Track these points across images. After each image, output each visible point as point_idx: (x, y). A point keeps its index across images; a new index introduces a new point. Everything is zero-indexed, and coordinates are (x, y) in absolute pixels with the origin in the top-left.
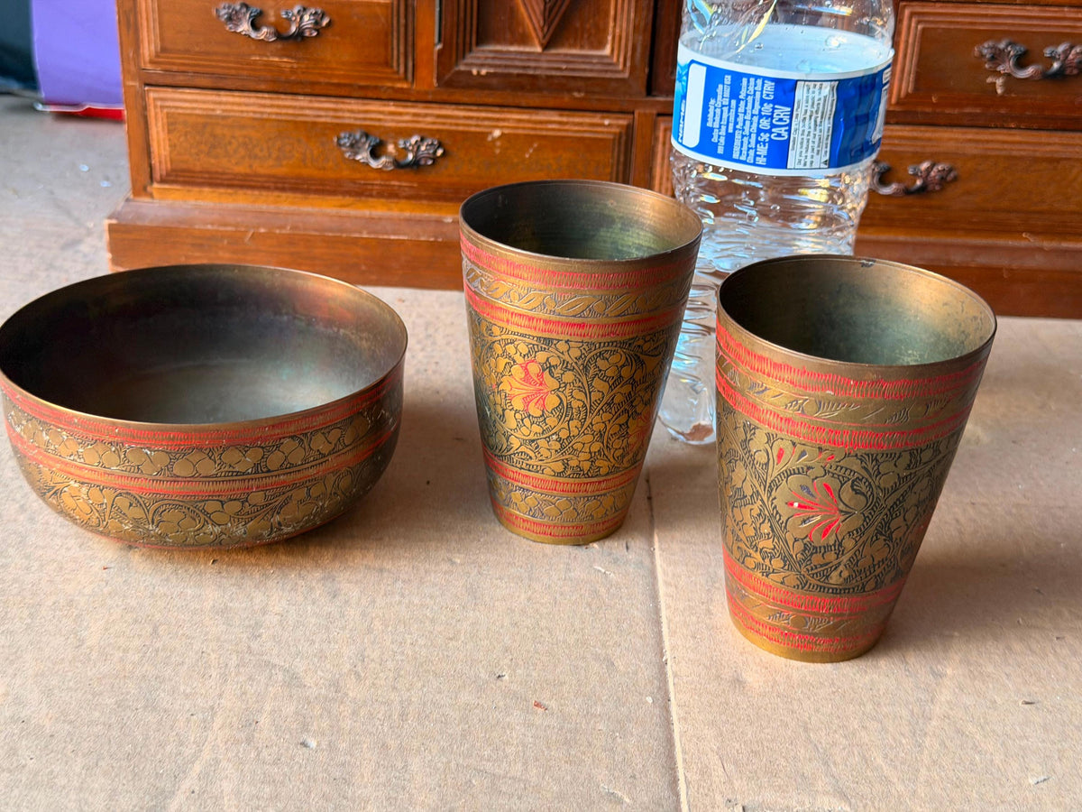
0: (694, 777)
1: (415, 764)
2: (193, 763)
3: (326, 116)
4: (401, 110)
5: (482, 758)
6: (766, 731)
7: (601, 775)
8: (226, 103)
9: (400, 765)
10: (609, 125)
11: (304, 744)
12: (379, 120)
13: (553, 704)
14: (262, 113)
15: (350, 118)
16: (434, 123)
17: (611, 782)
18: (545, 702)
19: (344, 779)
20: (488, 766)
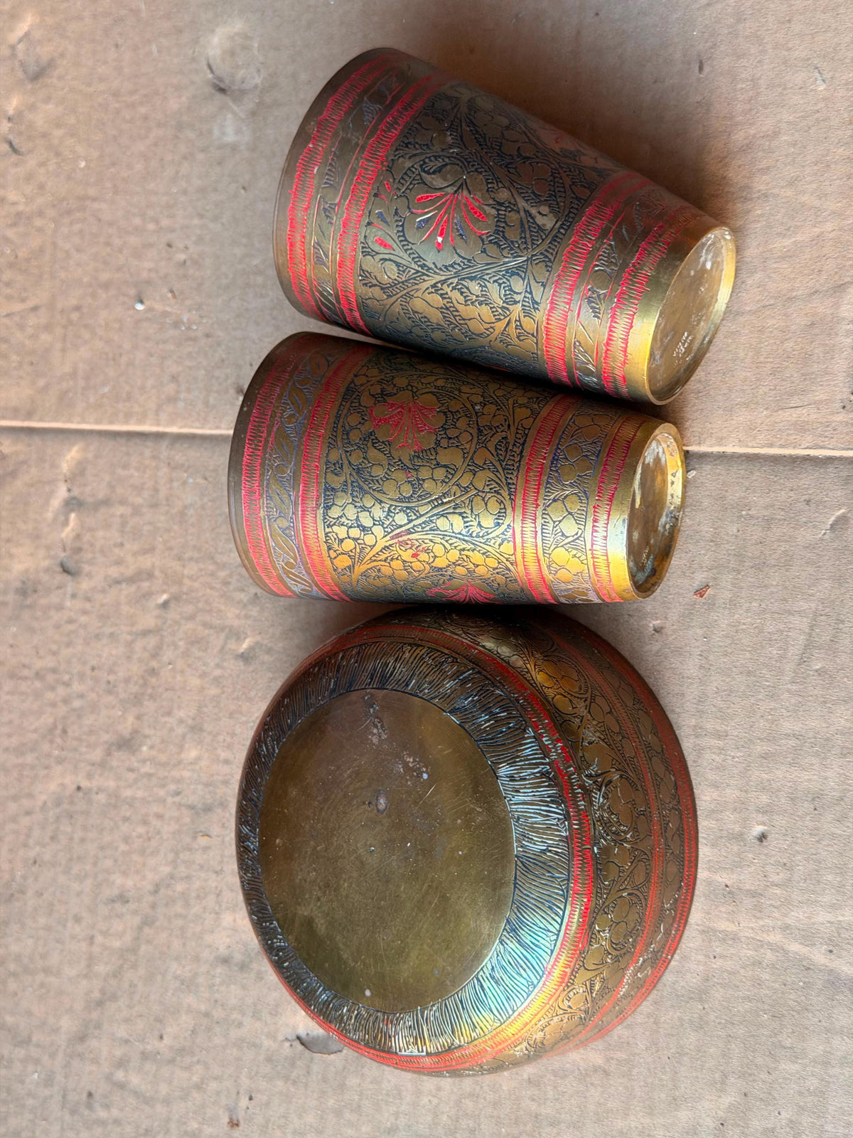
0: (809, 439)
1: (788, 726)
2: (786, 952)
5: (782, 657)
6: (742, 355)
7: (805, 536)
9: (792, 742)
11: (762, 837)
13: (700, 578)
17: (815, 527)
18: (696, 585)
19: (813, 799)
20: (794, 651)
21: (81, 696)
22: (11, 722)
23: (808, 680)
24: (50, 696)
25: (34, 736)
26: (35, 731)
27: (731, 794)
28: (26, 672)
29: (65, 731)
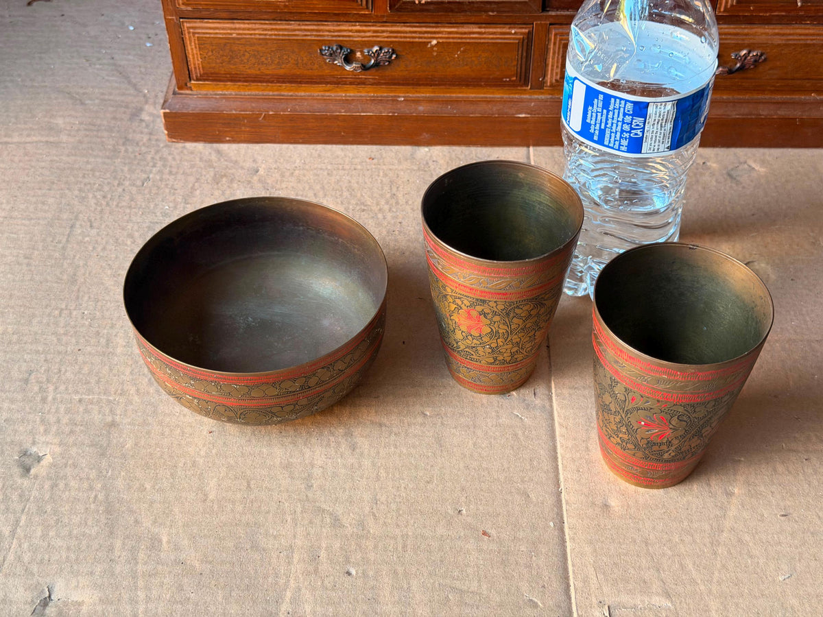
0: (580, 585)
1: (415, 584)
2: (285, 590)
3: (310, 35)
4: (364, 28)
5: (453, 578)
6: (623, 547)
7: (524, 587)
8: (239, 29)
9: (405, 586)
10: (515, 33)
11: (349, 573)
12: (349, 36)
13: (493, 532)
14: (266, 35)
15: (328, 35)
16: (387, 37)
17: (530, 591)
18: (489, 531)
19: (374, 599)
20: (458, 584)
21: (384, 218)
22: (366, 183)
23: (441, 592)
24: (383, 202)
25: (359, 195)
26: (362, 195)
27: (372, 556)
28: (394, 190)
29: (364, 210)
